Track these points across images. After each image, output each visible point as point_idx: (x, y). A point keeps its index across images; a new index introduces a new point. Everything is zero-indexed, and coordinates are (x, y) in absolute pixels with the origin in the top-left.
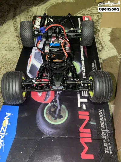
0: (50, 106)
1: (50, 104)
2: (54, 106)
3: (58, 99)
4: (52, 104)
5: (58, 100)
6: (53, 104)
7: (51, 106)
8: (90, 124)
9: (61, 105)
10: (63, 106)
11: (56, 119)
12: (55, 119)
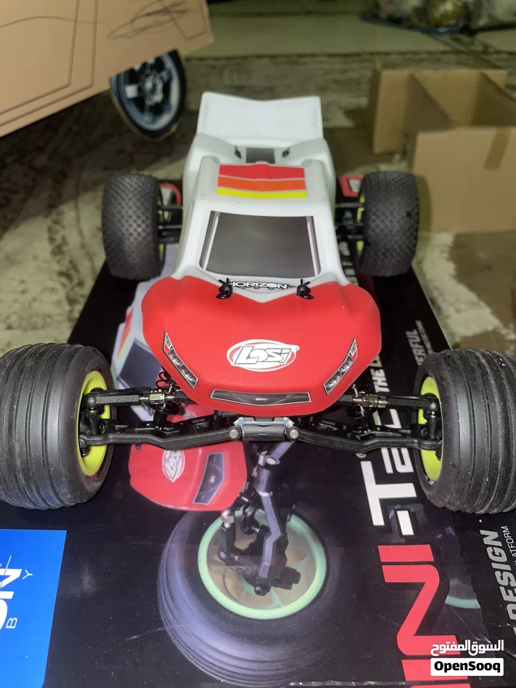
0: (227, 525)
1: (225, 514)
2: (248, 523)
3: (268, 490)
4: (239, 513)
5: (264, 495)
6: (244, 513)
7: (233, 525)
8: (448, 606)
9: (283, 522)
10: (295, 523)
11: (263, 589)
12: (258, 593)
